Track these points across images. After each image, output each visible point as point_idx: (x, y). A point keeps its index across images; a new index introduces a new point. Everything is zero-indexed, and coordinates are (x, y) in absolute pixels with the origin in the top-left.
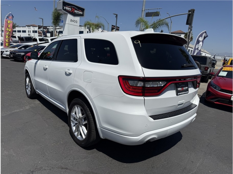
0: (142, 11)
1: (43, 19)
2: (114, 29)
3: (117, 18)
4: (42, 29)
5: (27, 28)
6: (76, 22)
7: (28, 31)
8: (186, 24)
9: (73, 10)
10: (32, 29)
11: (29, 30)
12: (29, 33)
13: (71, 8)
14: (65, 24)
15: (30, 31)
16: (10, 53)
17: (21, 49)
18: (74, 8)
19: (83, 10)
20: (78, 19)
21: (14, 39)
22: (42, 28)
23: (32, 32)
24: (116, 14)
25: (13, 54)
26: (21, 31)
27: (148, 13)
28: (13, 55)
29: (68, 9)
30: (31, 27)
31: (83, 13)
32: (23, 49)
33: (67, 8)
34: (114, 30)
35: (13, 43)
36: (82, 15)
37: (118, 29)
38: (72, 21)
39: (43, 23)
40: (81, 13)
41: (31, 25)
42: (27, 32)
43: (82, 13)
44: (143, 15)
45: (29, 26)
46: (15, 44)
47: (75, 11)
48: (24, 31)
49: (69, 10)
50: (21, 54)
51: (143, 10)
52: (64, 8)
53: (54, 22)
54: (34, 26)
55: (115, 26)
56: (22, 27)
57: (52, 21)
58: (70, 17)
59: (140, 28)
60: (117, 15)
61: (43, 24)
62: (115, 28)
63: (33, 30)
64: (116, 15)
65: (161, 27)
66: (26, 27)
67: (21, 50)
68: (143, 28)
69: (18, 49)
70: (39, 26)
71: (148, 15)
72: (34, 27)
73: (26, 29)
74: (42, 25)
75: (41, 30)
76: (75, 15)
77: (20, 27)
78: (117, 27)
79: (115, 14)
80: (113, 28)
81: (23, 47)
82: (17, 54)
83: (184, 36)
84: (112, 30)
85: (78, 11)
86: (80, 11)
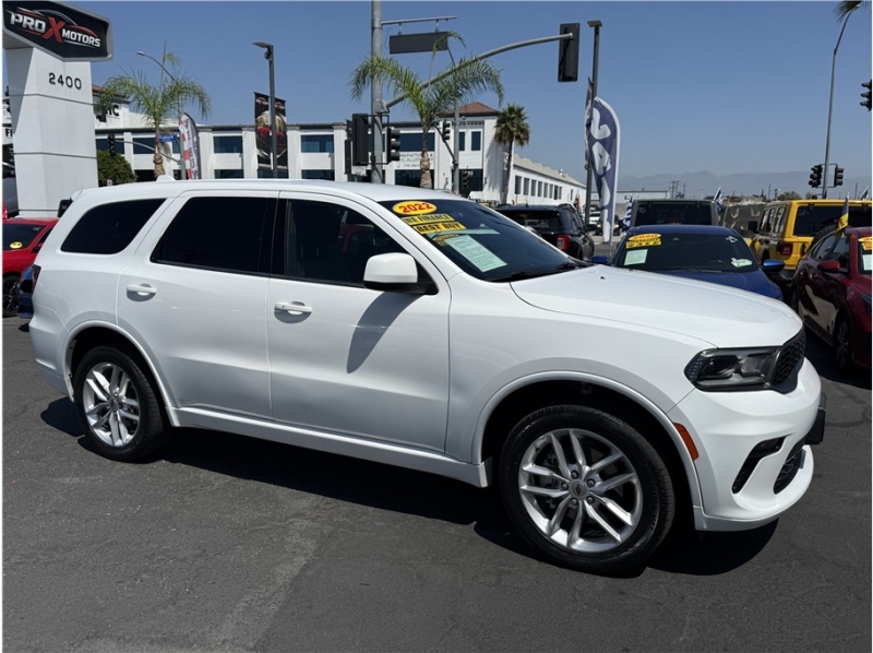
0: (373, 28)
2: (266, 108)
3: (271, 63)
6: (76, 83)
8: (560, 81)
9: (55, 27)
13: (45, 18)
14: (19, 96)
18: (58, 19)
19: (99, 27)
20: (81, 69)
24: (266, 42)
27: (400, 37)
29: (31, 24)
31: (103, 43)
33: (24, 20)
34: (267, 112)
36: (99, 52)
37: (281, 107)
38: (56, 81)
40: (96, 41)
44: (377, 44)
47: (66, 33)
49: (37, 29)
51: (377, 25)
52: (13, 17)
55: (266, 98)
59: (373, 100)
60: (270, 49)
62: (269, 104)
64: (266, 50)
65: (474, 91)
68: (385, 103)
71: (400, 44)
76: (65, 51)
78: (277, 100)
79: (262, 45)
80: (262, 105)
83: (497, 126)
84: (257, 116)
85: (80, 35)
86: (89, 35)
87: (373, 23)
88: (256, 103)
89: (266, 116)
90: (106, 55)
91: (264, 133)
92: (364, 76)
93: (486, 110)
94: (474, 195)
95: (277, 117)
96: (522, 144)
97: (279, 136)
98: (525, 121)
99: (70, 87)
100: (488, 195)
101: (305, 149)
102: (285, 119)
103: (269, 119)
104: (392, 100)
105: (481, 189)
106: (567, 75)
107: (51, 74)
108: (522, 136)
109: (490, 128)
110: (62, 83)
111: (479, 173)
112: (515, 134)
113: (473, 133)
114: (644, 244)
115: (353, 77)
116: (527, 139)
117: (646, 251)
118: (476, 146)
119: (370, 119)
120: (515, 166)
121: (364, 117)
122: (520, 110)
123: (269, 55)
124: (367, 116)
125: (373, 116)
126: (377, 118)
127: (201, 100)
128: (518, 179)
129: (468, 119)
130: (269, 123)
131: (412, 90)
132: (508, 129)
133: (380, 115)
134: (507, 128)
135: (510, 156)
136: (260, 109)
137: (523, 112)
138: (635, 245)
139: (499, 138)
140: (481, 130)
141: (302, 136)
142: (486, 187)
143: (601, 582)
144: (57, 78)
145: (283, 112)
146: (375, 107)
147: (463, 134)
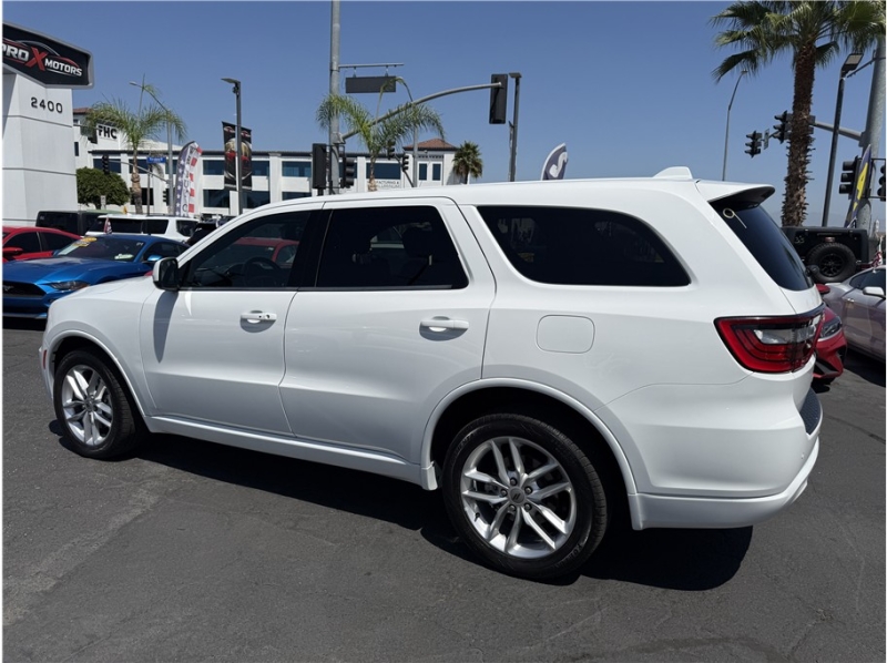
0: (332, 70)
2: (233, 136)
3: (238, 97)
6: (59, 108)
8: (491, 122)
9: (39, 57)
13: (28, 48)
14: (4, 118)
18: (41, 50)
19: (82, 59)
20: (63, 95)
27: (355, 78)
29: (14, 53)
31: (85, 73)
33: (8, 49)
34: (234, 140)
36: (82, 81)
37: (247, 136)
38: (38, 105)
44: (335, 85)
47: (48, 63)
49: (20, 57)
51: (335, 68)
55: (233, 127)
58: (25, 85)
59: (330, 132)
60: (237, 85)
62: (236, 132)
64: (233, 85)
68: (342, 136)
71: (354, 85)
76: (48, 78)
78: (243, 129)
79: (229, 81)
80: (229, 133)
83: (455, 160)
84: (225, 142)
85: (62, 65)
86: (71, 65)
87: (331, 64)
88: (224, 132)
89: (233, 143)
90: (87, 83)
91: (230, 157)
93: (446, 146)
95: (243, 144)
96: (476, 176)
97: (245, 161)
98: (479, 157)
99: (52, 110)
101: (286, 173)
102: (251, 146)
103: (236, 145)
104: (347, 133)
106: (497, 118)
107: (33, 98)
108: (476, 169)
109: (448, 162)
110: (44, 107)
112: (470, 167)
113: (434, 165)
116: (481, 172)
118: (437, 176)
119: (328, 149)
121: (323, 147)
122: (475, 147)
123: (237, 89)
124: (325, 146)
125: (331, 147)
126: (335, 148)
127: (178, 126)
129: (430, 153)
130: (236, 149)
131: (362, 125)
134: (464, 162)
136: (228, 136)
137: (477, 149)
139: (456, 170)
140: (441, 163)
144: (39, 102)
145: (249, 140)
146: (333, 138)
147: (426, 165)
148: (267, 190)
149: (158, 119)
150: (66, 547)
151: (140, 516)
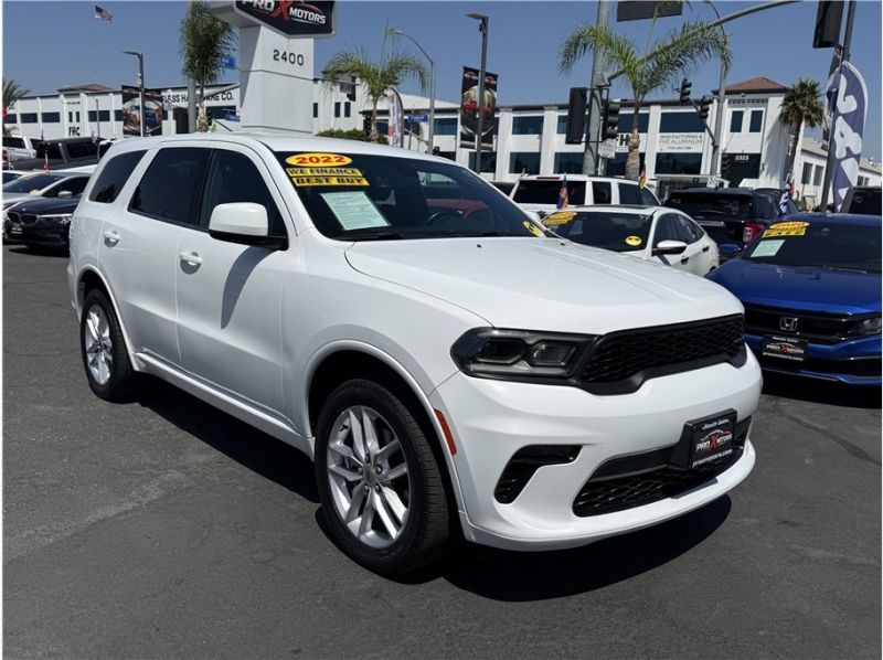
1: (141, 57)
2: (476, 83)
3: (485, 35)
4: (138, 101)
5: (65, 100)
6: (298, 60)
7: (70, 114)
8: (815, 46)
9: (282, 7)
10: (87, 103)
11: (74, 109)
12: (75, 124)
14: (247, 72)
15: (78, 114)
16: (9, 214)
17: (56, 196)
19: (327, 4)
20: (304, 45)
21: (16, 153)
22: (137, 96)
23: (85, 117)
24: (481, 14)
25: (25, 219)
26: (40, 118)
28: (21, 227)
29: (258, 4)
30: (82, 95)
31: (328, 20)
32: (64, 196)
34: (476, 87)
35: (16, 169)
36: (325, 29)
37: (492, 82)
38: (280, 57)
39: (142, 72)
40: (319, 18)
41: (84, 89)
42: (64, 117)
43: (323, 17)
44: (604, 12)
45: (71, 92)
46: (25, 175)
47: (293, 11)
48: (52, 117)
50: (61, 219)
53: (190, 67)
54: (94, 91)
55: (476, 72)
56: (41, 97)
57: (182, 62)
58: (269, 38)
59: (593, 72)
60: (484, 21)
61: (142, 78)
62: (479, 78)
63: (95, 109)
64: (481, 21)
66: (57, 96)
67: (55, 200)
68: (607, 75)
69: (43, 195)
70: (124, 87)
71: (629, 11)
72: (97, 97)
73: (62, 105)
74: (139, 83)
75: (137, 108)
76: (291, 28)
77: (34, 98)
78: (488, 74)
79: (476, 17)
80: (471, 80)
81: (64, 186)
82: (40, 222)
83: (784, 104)
84: (463, 91)
85: (306, 12)
86: (315, 12)
88: (465, 79)
89: (475, 92)
90: (330, 31)
91: (470, 109)
92: (575, 47)
93: (772, 86)
94: (746, 183)
95: (487, 93)
96: (813, 125)
97: (487, 112)
99: (293, 63)
100: (766, 181)
101: (561, 130)
102: (495, 94)
103: (477, 95)
104: (612, 73)
105: (757, 177)
106: (825, 40)
107: (275, 51)
108: (813, 116)
109: (775, 106)
110: (285, 59)
111: (756, 158)
112: (805, 113)
113: (753, 112)
114: (784, 234)
115: (563, 50)
116: (820, 119)
117: (782, 242)
118: (756, 126)
119: (588, 94)
120: (804, 151)
121: (582, 92)
122: (814, 86)
123: (483, 27)
124: (586, 90)
125: (592, 90)
126: (597, 92)
128: (807, 167)
129: (749, 97)
130: (477, 99)
131: (625, 60)
132: (797, 108)
133: (600, 88)
134: (795, 107)
135: (796, 139)
136: (467, 84)
137: (817, 89)
138: (774, 234)
139: (784, 118)
140: (763, 109)
141: (560, 117)
142: (763, 174)
143: (371, 580)
144: (281, 54)
145: (494, 87)
146: (595, 80)
147: (741, 113)
148: (537, 151)
149: (400, 68)
150: (26, 532)
151: (126, 512)
